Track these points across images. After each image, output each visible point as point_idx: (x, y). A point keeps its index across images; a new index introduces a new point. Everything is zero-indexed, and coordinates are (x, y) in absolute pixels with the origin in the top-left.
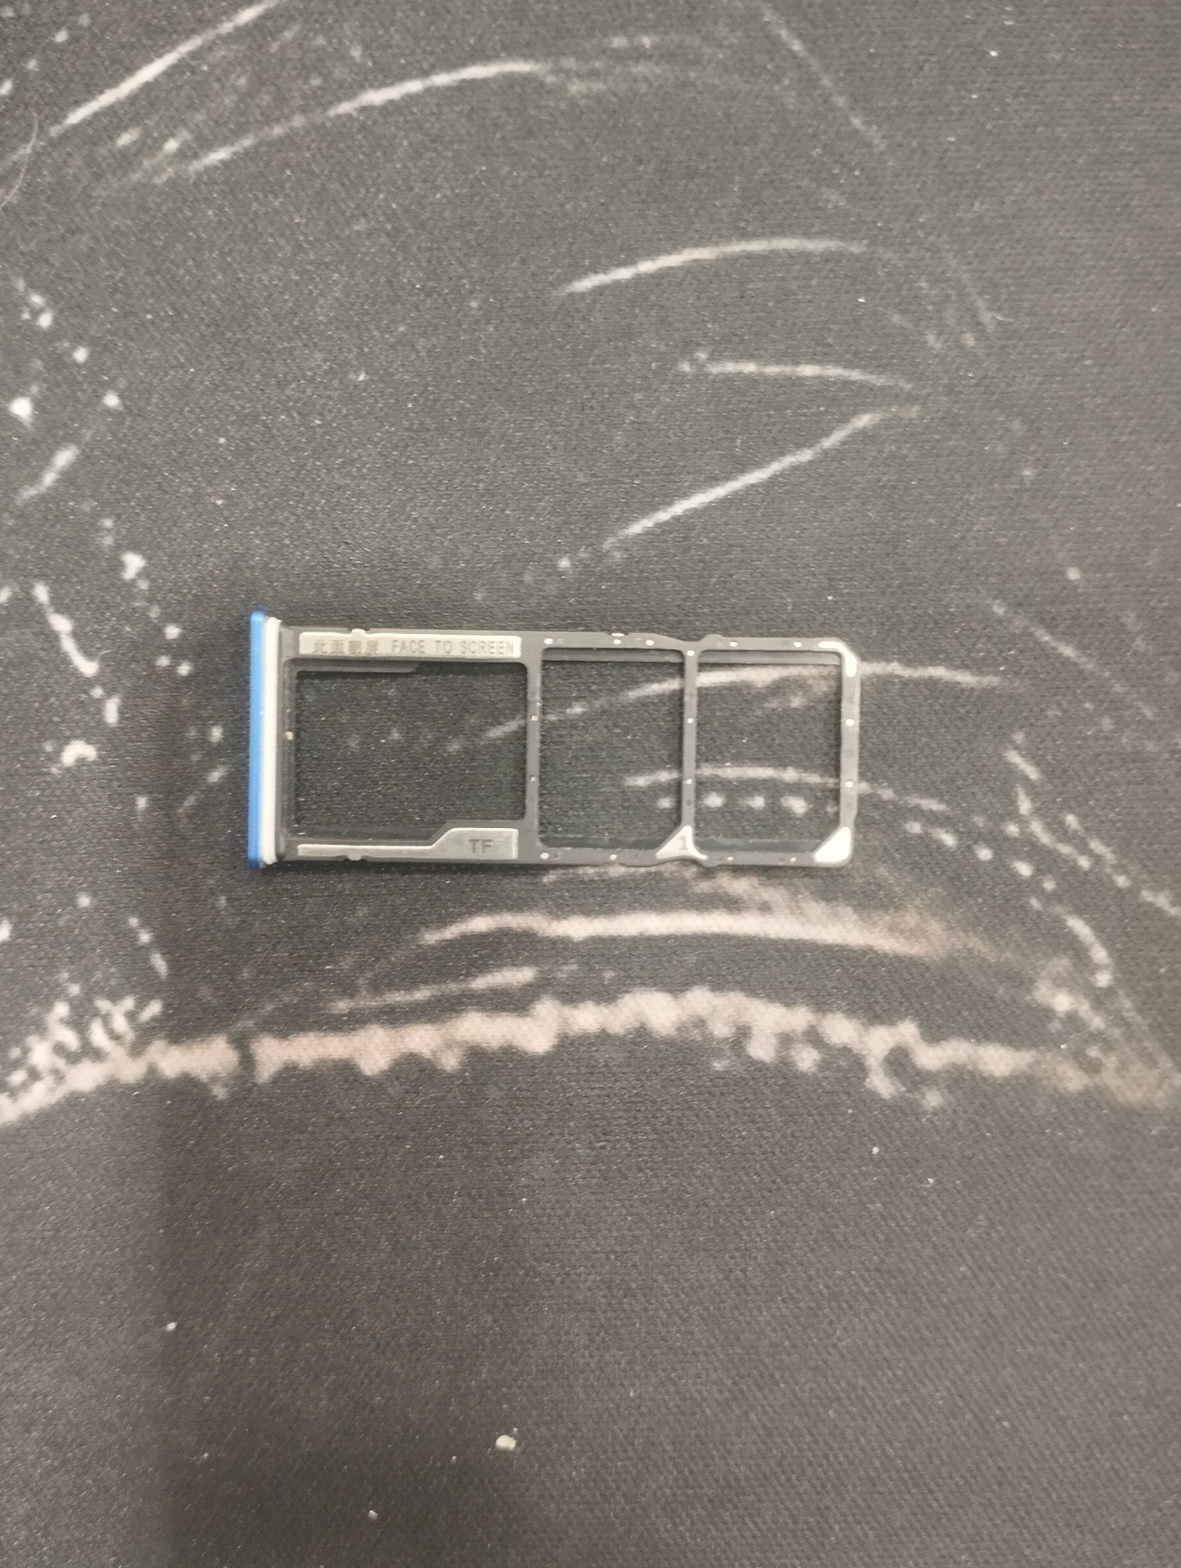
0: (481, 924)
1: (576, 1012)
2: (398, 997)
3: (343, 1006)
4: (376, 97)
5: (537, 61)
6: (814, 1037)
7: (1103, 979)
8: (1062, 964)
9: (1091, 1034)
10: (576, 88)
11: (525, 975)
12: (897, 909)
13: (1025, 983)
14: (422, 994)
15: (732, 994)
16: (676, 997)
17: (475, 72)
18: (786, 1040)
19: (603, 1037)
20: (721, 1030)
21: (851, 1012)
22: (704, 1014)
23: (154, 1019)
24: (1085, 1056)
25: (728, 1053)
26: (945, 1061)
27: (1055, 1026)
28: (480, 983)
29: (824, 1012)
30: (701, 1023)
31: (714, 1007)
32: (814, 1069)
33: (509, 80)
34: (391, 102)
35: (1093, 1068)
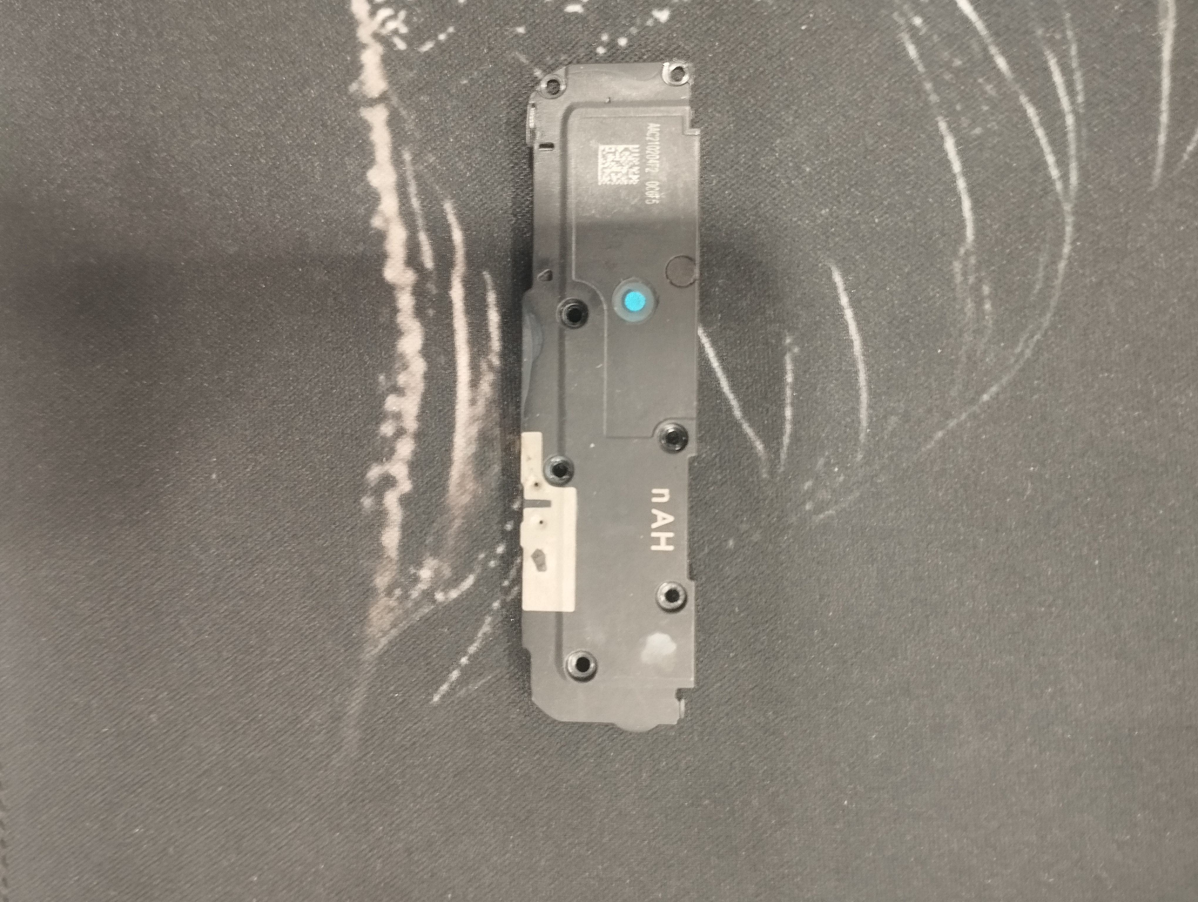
0: (457, 236)
1: (408, 294)
2: (413, 189)
3: (407, 157)
4: (950, 145)
5: (975, 241)
6: (400, 432)
7: (439, 596)
8: (447, 572)
9: (407, 591)
10: (957, 266)
11: (429, 263)
12: (475, 478)
13: (435, 553)
14: (415, 203)
15: (422, 384)
16: (420, 352)
17: (967, 204)
18: (398, 416)
19: (395, 311)
20: (402, 379)
21: (415, 453)
22: (410, 369)
23: (395, 46)
24: (395, 588)
25: (389, 384)
26: (389, 508)
27: (412, 570)
28: (423, 237)
29: (415, 438)
30: (405, 367)
31: (414, 375)
32: (382, 434)
33: (961, 225)
34: (947, 154)
35: (389, 592)
